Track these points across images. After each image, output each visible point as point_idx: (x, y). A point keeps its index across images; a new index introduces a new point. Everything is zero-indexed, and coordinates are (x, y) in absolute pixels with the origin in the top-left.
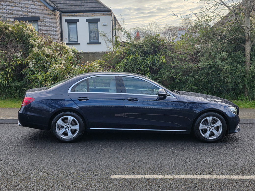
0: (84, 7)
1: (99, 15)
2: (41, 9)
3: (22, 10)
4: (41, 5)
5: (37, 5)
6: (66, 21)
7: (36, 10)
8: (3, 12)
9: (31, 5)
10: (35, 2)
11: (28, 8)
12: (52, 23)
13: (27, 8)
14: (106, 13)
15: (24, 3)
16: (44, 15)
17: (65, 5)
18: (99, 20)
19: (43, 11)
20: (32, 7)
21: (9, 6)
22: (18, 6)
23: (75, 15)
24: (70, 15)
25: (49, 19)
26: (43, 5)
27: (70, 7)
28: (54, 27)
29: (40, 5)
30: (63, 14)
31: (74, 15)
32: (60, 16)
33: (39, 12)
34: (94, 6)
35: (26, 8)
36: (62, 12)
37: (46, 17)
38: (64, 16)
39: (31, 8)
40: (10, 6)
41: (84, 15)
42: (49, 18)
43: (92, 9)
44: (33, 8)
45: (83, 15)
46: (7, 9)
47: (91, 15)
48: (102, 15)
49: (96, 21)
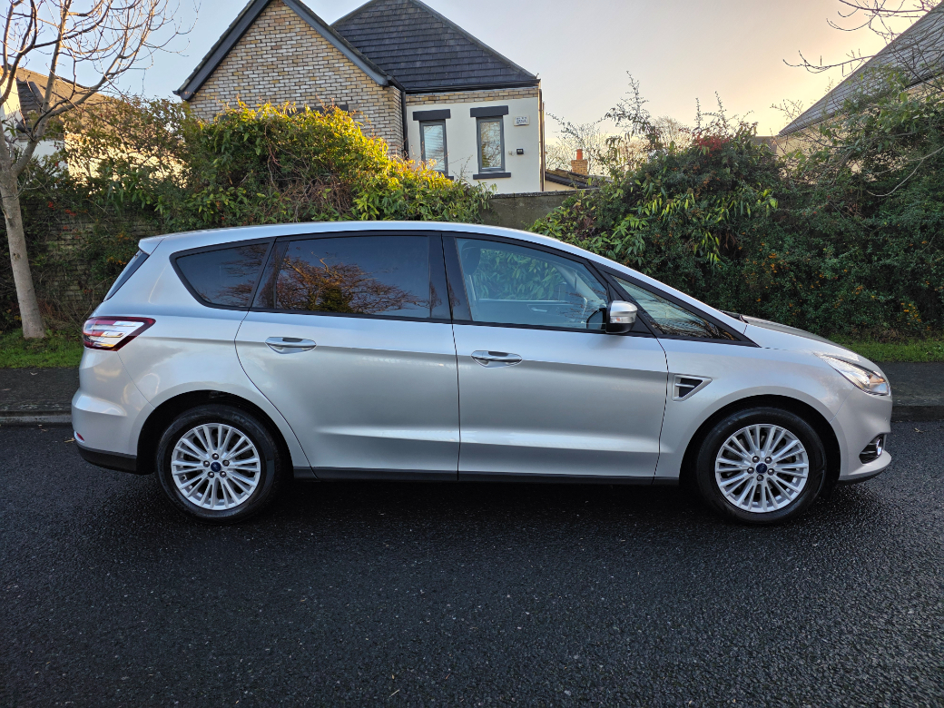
0: (464, 75)
1: (505, 97)
2: (353, 83)
3: (302, 87)
4: (352, 72)
5: (340, 73)
6: (416, 116)
7: (339, 88)
8: (250, 95)
9: (326, 74)
10: (336, 65)
11: (317, 82)
13: (314, 82)
14: (525, 88)
15: (306, 68)
16: (360, 101)
17: (411, 72)
18: (505, 110)
19: (357, 90)
20: (327, 78)
21: (266, 79)
22: (289, 77)
23: (441, 98)
24: (427, 99)
25: (372, 112)
26: (358, 71)
27: (426, 77)
28: (388, 133)
29: (348, 72)
30: (408, 98)
31: (438, 98)
32: (402, 103)
33: (346, 91)
34: (489, 73)
35: (311, 83)
36: (408, 93)
37: (365, 105)
38: (410, 102)
39: (324, 82)
40: (269, 78)
41: (466, 97)
42: (374, 108)
44: (331, 81)
45: (462, 97)
46: (260, 87)
47: (484, 99)
48: (513, 96)
49: (497, 115)
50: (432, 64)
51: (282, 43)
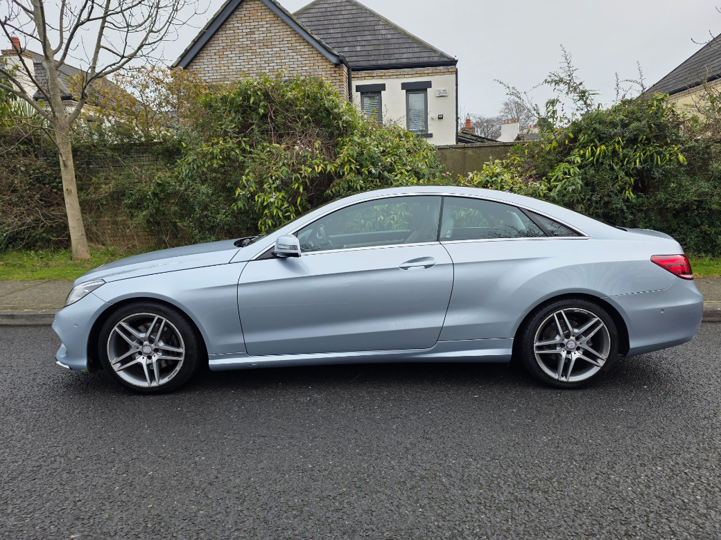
0: (396, 56)
1: (429, 74)
2: (311, 62)
3: (270, 65)
4: (311, 52)
5: (301, 53)
6: (358, 88)
7: (300, 65)
8: (229, 70)
9: (290, 54)
10: (298, 48)
11: (283, 61)
13: (280, 61)
14: (445, 67)
15: (274, 49)
17: (353, 54)
18: (429, 84)
19: (314, 67)
20: (291, 57)
21: (241, 58)
22: (260, 56)
23: (379, 74)
24: (367, 75)
26: (315, 52)
27: (365, 58)
29: (308, 53)
30: (353, 74)
31: (376, 75)
32: (349, 78)
33: (306, 68)
34: (417, 55)
35: (278, 61)
36: (353, 70)
38: (354, 77)
39: (288, 60)
40: (244, 58)
41: (398, 74)
43: (415, 60)
44: (294, 60)
45: (395, 74)
46: (237, 64)
47: (412, 75)
48: (436, 74)
49: (422, 88)
50: (370, 48)
51: (254, 30)
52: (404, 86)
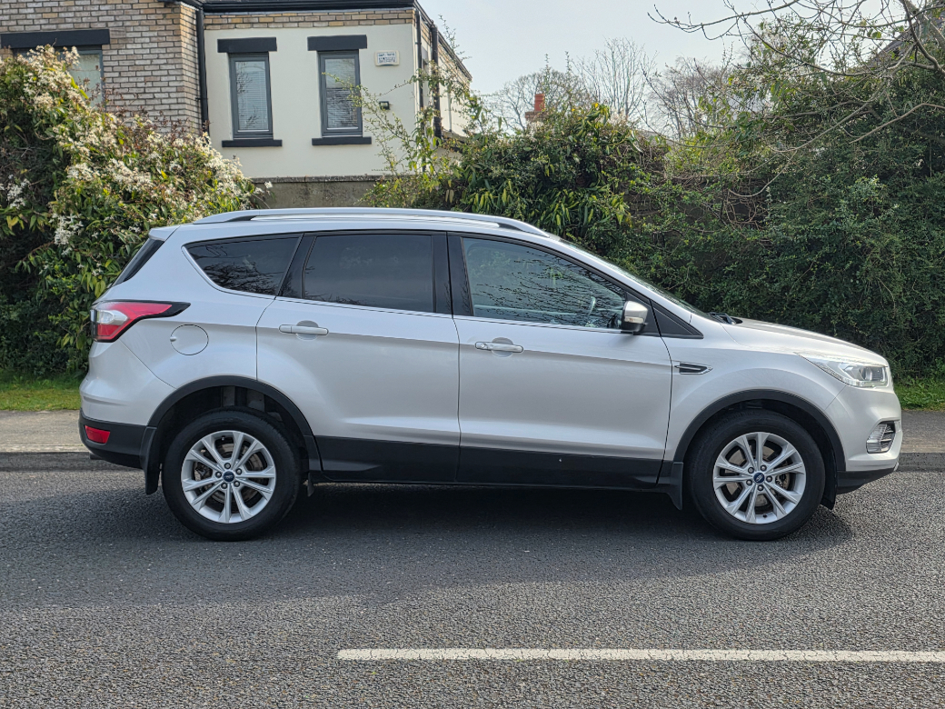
1: (361, 23)
6: (223, 46)
12: (161, 56)
14: (393, 10)
16: (128, 23)
18: (361, 42)
19: (124, 6)
23: (262, 20)
24: (240, 20)
25: (147, 40)
28: (171, 72)
30: (208, 18)
31: (256, 20)
32: (198, 26)
33: (107, 7)
36: (206, 10)
37: (136, 29)
38: (212, 24)
41: (300, 19)
42: (151, 34)
45: (294, 19)
47: (329, 23)
48: (375, 21)
49: (350, 47)
52: (314, 43)
